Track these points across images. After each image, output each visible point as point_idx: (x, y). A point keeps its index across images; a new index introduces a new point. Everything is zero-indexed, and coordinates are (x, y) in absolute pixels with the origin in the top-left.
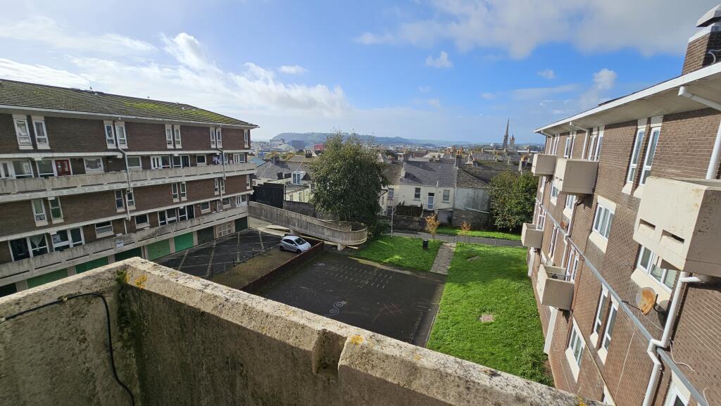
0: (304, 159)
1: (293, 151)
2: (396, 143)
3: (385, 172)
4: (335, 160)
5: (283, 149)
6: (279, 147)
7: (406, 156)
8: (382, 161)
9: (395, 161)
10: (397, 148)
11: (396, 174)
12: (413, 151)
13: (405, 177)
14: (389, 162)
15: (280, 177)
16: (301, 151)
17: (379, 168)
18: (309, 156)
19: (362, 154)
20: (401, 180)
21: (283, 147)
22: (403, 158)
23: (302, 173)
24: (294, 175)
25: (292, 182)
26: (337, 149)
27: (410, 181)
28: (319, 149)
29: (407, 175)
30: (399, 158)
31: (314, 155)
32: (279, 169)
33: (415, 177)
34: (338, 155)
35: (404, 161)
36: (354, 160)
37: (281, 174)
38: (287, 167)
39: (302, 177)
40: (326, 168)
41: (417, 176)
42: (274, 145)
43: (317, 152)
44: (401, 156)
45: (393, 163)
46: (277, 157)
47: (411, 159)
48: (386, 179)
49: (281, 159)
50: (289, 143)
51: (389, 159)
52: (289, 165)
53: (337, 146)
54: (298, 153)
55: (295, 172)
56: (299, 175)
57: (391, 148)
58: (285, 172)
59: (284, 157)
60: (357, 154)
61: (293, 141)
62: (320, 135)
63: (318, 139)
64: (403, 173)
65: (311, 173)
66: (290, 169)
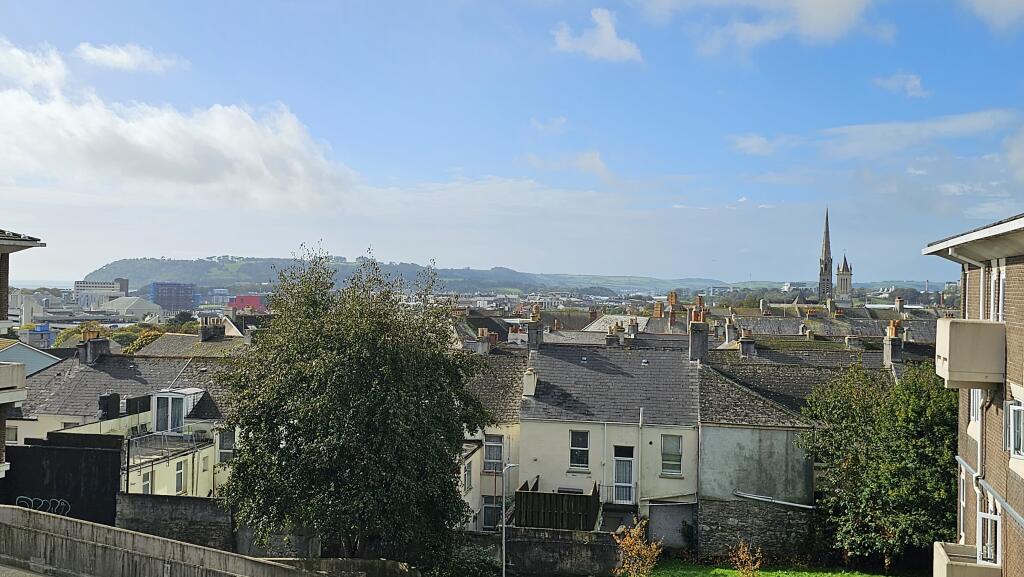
0: (197, 347)
1: (157, 317)
2: (493, 285)
3: (473, 383)
4: (309, 350)
5: (123, 313)
6: (108, 306)
7: (535, 329)
8: (459, 346)
9: (499, 345)
10: (500, 302)
11: (508, 388)
12: (551, 310)
13: (536, 396)
14: (482, 349)
15: (110, 408)
16: (186, 317)
17: (454, 370)
18: (214, 334)
19: (399, 327)
20: (525, 406)
21: (122, 306)
22: (525, 337)
23: (191, 395)
24: (163, 402)
25: (152, 427)
26: (316, 315)
27: (553, 410)
28: (247, 311)
29: (543, 391)
30: (511, 336)
31: (232, 331)
32: (105, 383)
33: (566, 396)
34: (319, 333)
35: (531, 344)
36: (372, 345)
37: (116, 398)
38: (134, 374)
39: (188, 406)
40: (276, 379)
41: (574, 392)
42: (89, 300)
43: (241, 323)
44: (516, 329)
45: (494, 351)
46: (99, 344)
47: (549, 338)
48: (478, 407)
49: (115, 348)
50: (141, 293)
51: (481, 340)
52: (145, 368)
53: (315, 304)
54: (173, 326)
55: (165, 392)
56: (178, 402)
57: (482, 304)
58: (127, 391)
59: (125, 340)
60: (383, 328)
61: (157, 285)
62: (251, 266)
63: (243, 276)
64: (529, 385)
65: (220, 394)
66: (146, 383)
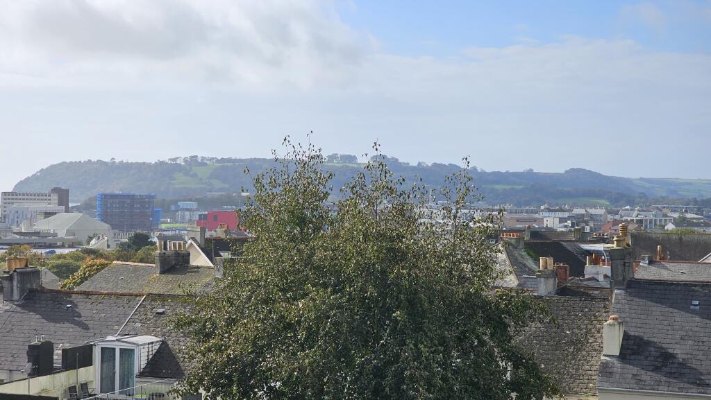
0: (155, 281)
1: (104, 240)
2: (568, 195)
3: (526, 335)
4: (293, 288)
5: (62, 234)
6: (43, 225)
7: (622, 259)
8: (512, 281)
9: (571, 281)
10: (578, 220)
11: (581, 344)
12: (654, 231)
13: (623, 357)
14: (545, 288)
15: (41, 361)
16: (141, 241)
17: (498, 317)
18: (176, 264)
19: (420, 255)
20: (605, 370)
21: (60, 225)
22: (606, 269)
23: (144, 344)
24: (108, 354)
25: (95, 387)
26: (305, 239)
27: (647, 376)
28: (219, 233)
29: (632, 348)
30: (589, 269)
31: (200, 259)
32: (36, 329)
33: (667, 357)
34: (308, 262)
35: (614, 280)
36: (381, 281)
37: (47, 348)
38: (72, 317)
39: (141, 361)
40: (248, 327)
41: (679, 351)
42: (19, 216)
43: (212, 248)
44: (596, 258)
45: (562, 291)
46: (28, 275)
47: (644, 271)
48: (533, 369)
49: (49, 280)
50: (86, 208)
51: (545, 275)
52: (85, 309)
53: (302, 222)
54: (126, 252)
55: (111, 340)
56: (127, 354)
57: (551, 221)
58: (63, 339)
59: (64, 270)
60: (396, 256)
61: (106, 198)
62: (226, 168)
63: (217, 184)
64: (611, 341)
65: (182, 345)
66: (86, 327)
